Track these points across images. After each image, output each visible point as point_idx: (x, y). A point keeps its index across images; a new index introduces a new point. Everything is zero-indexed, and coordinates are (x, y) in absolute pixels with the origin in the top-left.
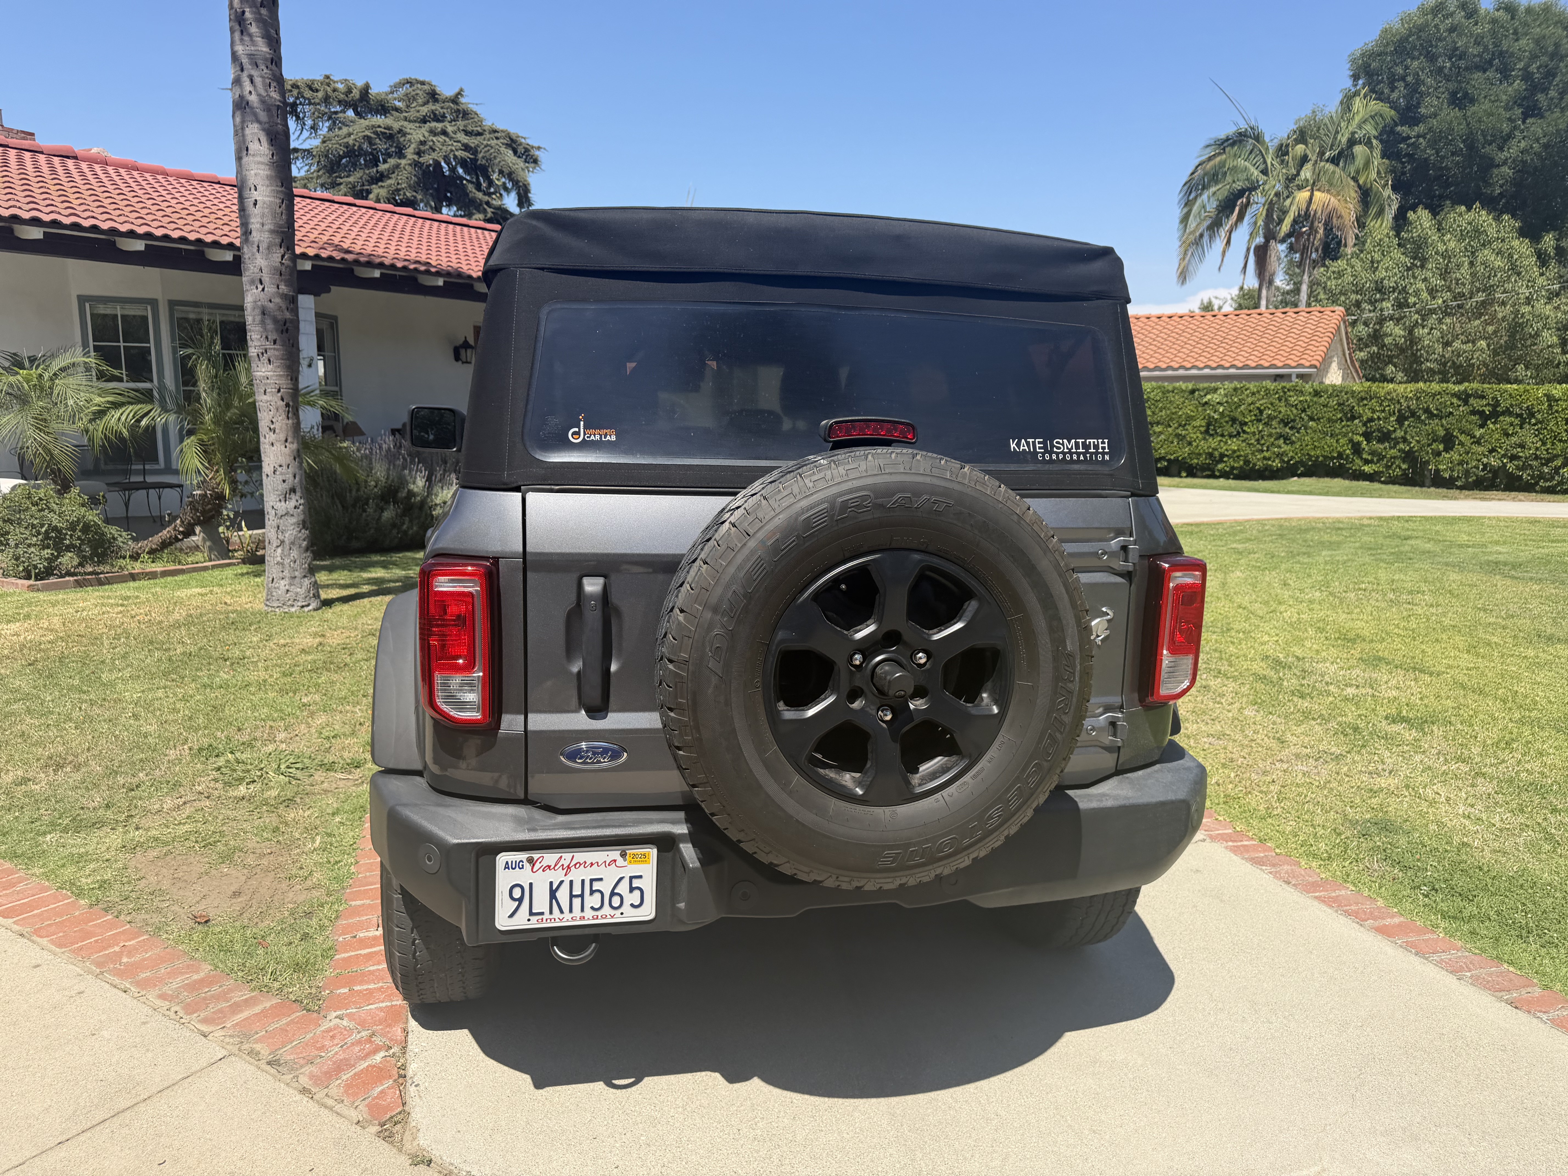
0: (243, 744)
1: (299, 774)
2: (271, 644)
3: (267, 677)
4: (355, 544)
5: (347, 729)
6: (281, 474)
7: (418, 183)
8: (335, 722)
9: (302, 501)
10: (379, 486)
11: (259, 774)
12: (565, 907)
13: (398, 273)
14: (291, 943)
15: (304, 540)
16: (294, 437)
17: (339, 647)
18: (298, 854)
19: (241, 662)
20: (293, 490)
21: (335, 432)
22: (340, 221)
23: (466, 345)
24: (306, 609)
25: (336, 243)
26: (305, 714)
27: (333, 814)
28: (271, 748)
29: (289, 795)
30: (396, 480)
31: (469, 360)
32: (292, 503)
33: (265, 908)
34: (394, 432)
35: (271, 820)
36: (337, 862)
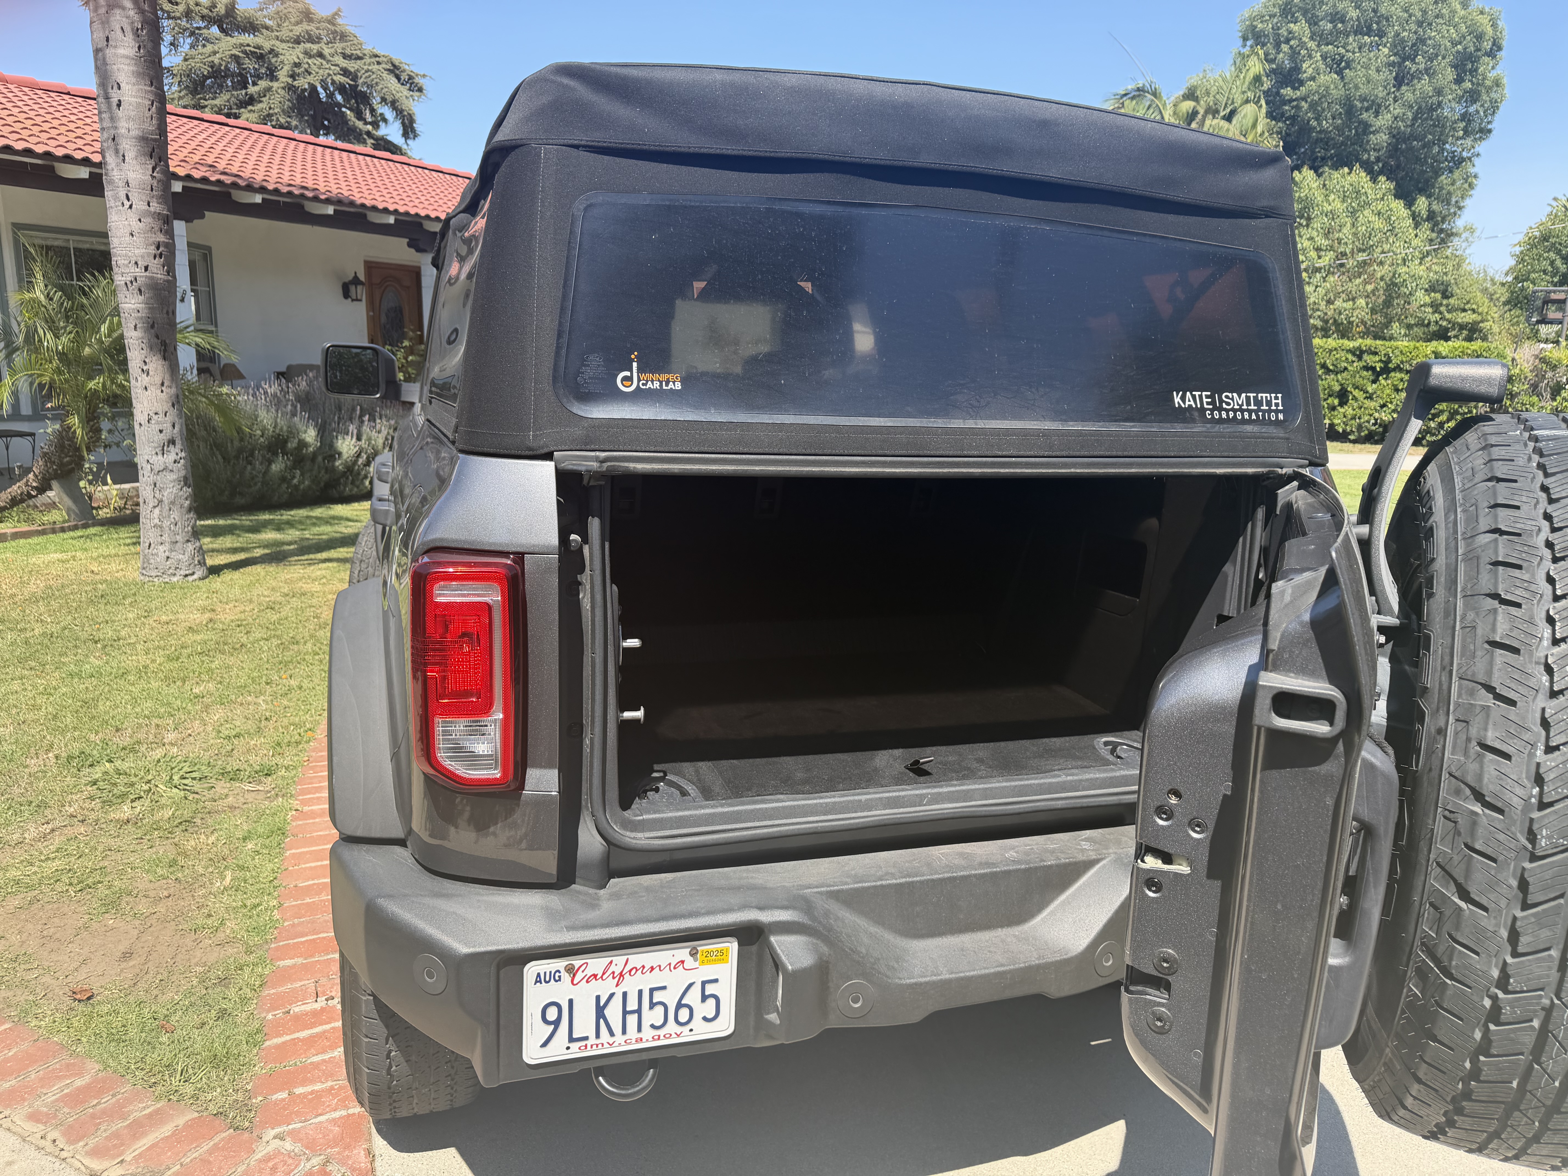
0: (124, 749)
1: (197, 786)
2: (151, 622)
3: (148, 662)
4: (239, 501)
5: (251, 725)
6: (158, 423)
7: (291, 109)
8: (235, 717)
9: (183, 454)
10: (265, 436)
11: (146, 787)
12: (617, 1028)
13: (281, 199)
14: (204, 1024)
15: (186, 499)
16: (172, 380)
17: (233, 624)
18: (204, 896)
19: (115, 644)
20: (172, 442)
21: (211, 375)
22: (213, 140)
23: (356, 281)
24: (190, 578)
25: (210, 162)
26: (198, 707)
27: (245, 839)
28: (159, 753)
29: (187, 814)
30: (285, 428)
31: (359, 297)
32: (172, 457)
33: (166, 974)
34: (279, 375)
35: (164, 850)
36: (255, 906)
